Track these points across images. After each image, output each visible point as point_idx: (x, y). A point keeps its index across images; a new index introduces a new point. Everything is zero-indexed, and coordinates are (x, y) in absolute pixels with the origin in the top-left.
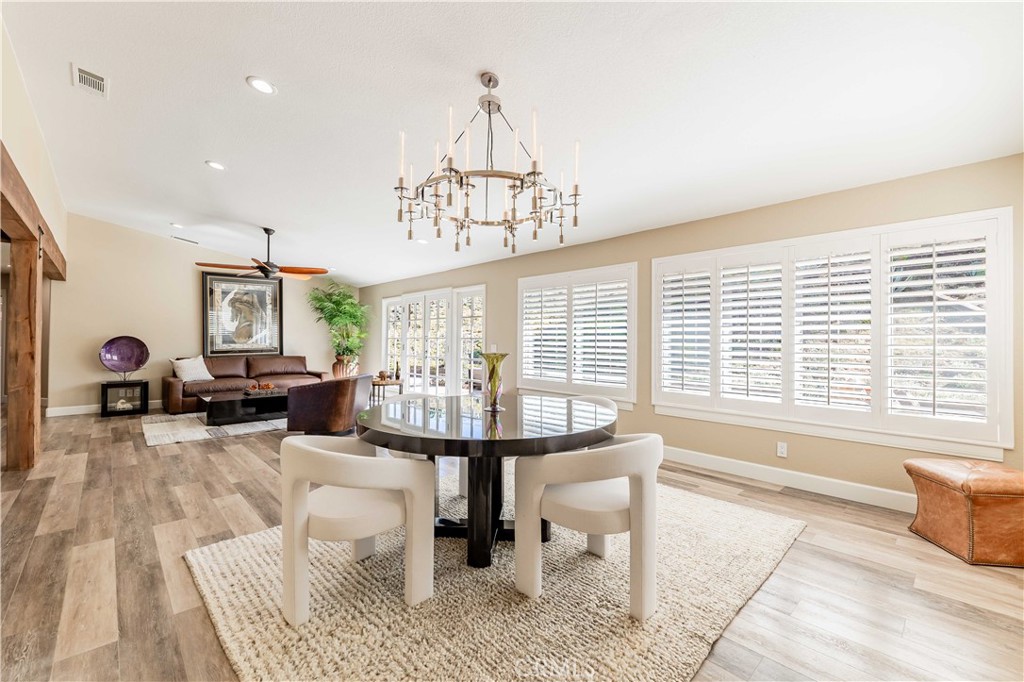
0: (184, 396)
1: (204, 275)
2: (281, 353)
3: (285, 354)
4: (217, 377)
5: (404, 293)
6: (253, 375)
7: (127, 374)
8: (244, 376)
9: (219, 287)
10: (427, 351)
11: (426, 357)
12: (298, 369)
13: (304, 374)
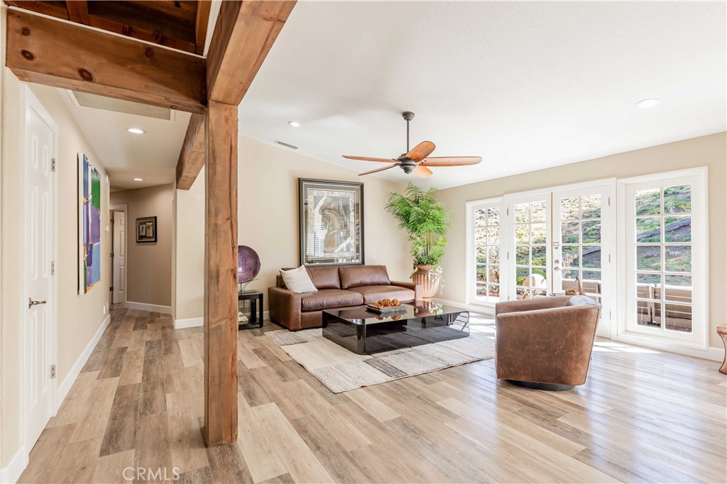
0: (302, 311)
1: (300, 181)
2: (363, 263)
3: (366, 264)
4: (320, 288)
5: (507, 193)
6: (346, 285)
7: (243, 285)
8: (339, 287)
9: (311, 195)
10: (557, 261)
11: (556, 268)
12: (383, 279)
13: (388, 285)
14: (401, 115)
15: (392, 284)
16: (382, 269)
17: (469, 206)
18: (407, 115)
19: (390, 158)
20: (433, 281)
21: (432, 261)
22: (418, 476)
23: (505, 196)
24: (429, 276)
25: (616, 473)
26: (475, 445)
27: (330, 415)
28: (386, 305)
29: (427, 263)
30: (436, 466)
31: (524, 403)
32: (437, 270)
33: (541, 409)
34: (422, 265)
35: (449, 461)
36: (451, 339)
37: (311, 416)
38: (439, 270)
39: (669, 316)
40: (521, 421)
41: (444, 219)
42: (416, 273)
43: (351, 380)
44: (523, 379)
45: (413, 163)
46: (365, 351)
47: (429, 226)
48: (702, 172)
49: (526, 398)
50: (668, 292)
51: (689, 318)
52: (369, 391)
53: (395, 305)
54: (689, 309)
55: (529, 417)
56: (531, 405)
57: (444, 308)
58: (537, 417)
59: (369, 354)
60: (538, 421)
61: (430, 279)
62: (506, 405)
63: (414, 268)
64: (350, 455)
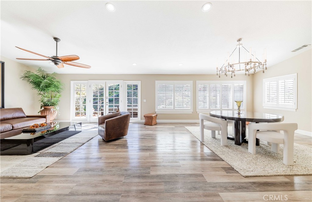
2: (3, 107)
3: (6, 107)
10: (107, 103)
11: (107, 105)
12: (21, 115)
13: (25, 117)
14: (53, 38)
15: (27, 117)
16: (20, 110)
17: (72, 82)
18: (56, 39)
19: (47, 56)
20: (54, 113)
21: (53, 104)
22: (105, 181)
23: (89, 81)
24: (52, 111)
25: (146, 151)
26: (114, 162)
27: (39, 188)
28: (37, 127)
29: (51, 105)
30: (108, 175)
31: (116, 145)
32: (57, 108)
33: (121, 145)
34: (46, 107)
35: (111, 171)
36: (74, 135)
37: (24, 195)
38: (57, 107)
39: (134, 115)
40: (119, 150)
41: (61, 86)
42: (43, 110)
43: (36, 167)
44: (113, 138)
45: (61, 61)
46: (33, 152)
47: (52, 89)
48: (140, 82)
49: (116, 144)
50: (133, 109)
51: (137, 115)
52: (53, 167)
53: (43, 126)
54: (137, 113)
55: (120, 148)
56: (118, 145)
57: (60, 124)
58: (122, 147)
59: (35, 152)
60: (123, 148)
61: (52, 112)
62: (112, 148)
63: (41, 108)
64: (70, 194)
